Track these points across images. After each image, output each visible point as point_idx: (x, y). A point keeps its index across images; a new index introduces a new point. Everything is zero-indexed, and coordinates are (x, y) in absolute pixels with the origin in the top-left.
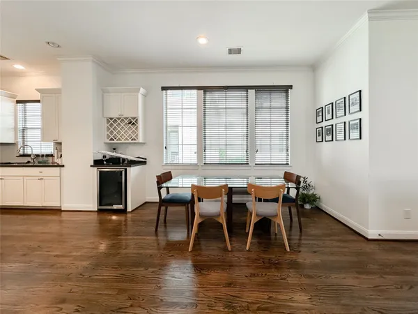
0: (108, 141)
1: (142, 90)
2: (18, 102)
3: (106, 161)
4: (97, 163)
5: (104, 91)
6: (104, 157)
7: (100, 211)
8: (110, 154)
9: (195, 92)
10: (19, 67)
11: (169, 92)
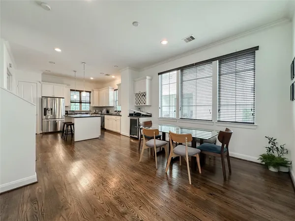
0: (136, 105)
1: (148, 77)
2: (115, 90)
3: (135, 114)
4: (131, 115)
5: (135, 81)
6: (134, 112)
7: (131, 137)
8: (137, 112)
9: (175, 72)
10: (113, 77)
11: (163, 75)
